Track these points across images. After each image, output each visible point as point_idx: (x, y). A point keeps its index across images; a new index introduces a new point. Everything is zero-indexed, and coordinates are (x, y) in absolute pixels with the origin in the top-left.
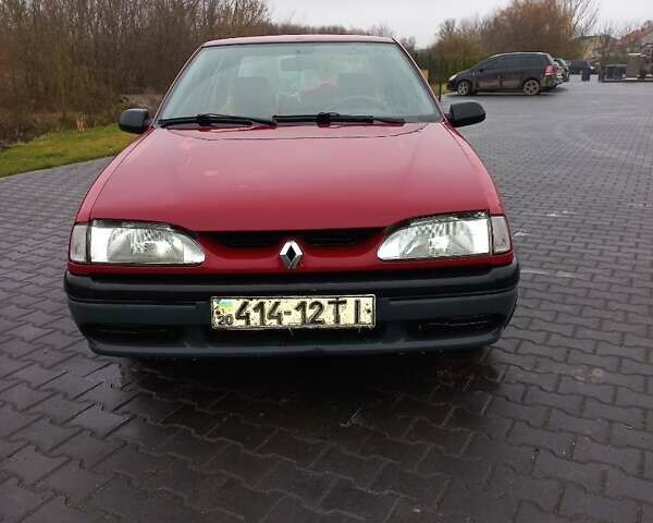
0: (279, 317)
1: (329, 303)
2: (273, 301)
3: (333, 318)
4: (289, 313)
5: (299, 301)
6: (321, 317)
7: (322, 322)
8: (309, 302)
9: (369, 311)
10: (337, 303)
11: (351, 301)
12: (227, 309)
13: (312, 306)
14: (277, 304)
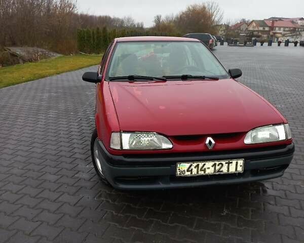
0: (205, 170)
1: (226, 163)
2: (203, 163)
3: (227, 169)
4: (208, 168)
5: (213, 163)
6: (221, 170)
7: (222, 171)
8: (217, 163)
9: (241, 166)
10: (229, 163)
11: (234, 162)
12: (183, 168)
13: (218, 165)
14: (205, 164)
